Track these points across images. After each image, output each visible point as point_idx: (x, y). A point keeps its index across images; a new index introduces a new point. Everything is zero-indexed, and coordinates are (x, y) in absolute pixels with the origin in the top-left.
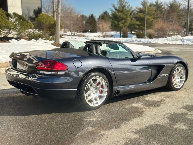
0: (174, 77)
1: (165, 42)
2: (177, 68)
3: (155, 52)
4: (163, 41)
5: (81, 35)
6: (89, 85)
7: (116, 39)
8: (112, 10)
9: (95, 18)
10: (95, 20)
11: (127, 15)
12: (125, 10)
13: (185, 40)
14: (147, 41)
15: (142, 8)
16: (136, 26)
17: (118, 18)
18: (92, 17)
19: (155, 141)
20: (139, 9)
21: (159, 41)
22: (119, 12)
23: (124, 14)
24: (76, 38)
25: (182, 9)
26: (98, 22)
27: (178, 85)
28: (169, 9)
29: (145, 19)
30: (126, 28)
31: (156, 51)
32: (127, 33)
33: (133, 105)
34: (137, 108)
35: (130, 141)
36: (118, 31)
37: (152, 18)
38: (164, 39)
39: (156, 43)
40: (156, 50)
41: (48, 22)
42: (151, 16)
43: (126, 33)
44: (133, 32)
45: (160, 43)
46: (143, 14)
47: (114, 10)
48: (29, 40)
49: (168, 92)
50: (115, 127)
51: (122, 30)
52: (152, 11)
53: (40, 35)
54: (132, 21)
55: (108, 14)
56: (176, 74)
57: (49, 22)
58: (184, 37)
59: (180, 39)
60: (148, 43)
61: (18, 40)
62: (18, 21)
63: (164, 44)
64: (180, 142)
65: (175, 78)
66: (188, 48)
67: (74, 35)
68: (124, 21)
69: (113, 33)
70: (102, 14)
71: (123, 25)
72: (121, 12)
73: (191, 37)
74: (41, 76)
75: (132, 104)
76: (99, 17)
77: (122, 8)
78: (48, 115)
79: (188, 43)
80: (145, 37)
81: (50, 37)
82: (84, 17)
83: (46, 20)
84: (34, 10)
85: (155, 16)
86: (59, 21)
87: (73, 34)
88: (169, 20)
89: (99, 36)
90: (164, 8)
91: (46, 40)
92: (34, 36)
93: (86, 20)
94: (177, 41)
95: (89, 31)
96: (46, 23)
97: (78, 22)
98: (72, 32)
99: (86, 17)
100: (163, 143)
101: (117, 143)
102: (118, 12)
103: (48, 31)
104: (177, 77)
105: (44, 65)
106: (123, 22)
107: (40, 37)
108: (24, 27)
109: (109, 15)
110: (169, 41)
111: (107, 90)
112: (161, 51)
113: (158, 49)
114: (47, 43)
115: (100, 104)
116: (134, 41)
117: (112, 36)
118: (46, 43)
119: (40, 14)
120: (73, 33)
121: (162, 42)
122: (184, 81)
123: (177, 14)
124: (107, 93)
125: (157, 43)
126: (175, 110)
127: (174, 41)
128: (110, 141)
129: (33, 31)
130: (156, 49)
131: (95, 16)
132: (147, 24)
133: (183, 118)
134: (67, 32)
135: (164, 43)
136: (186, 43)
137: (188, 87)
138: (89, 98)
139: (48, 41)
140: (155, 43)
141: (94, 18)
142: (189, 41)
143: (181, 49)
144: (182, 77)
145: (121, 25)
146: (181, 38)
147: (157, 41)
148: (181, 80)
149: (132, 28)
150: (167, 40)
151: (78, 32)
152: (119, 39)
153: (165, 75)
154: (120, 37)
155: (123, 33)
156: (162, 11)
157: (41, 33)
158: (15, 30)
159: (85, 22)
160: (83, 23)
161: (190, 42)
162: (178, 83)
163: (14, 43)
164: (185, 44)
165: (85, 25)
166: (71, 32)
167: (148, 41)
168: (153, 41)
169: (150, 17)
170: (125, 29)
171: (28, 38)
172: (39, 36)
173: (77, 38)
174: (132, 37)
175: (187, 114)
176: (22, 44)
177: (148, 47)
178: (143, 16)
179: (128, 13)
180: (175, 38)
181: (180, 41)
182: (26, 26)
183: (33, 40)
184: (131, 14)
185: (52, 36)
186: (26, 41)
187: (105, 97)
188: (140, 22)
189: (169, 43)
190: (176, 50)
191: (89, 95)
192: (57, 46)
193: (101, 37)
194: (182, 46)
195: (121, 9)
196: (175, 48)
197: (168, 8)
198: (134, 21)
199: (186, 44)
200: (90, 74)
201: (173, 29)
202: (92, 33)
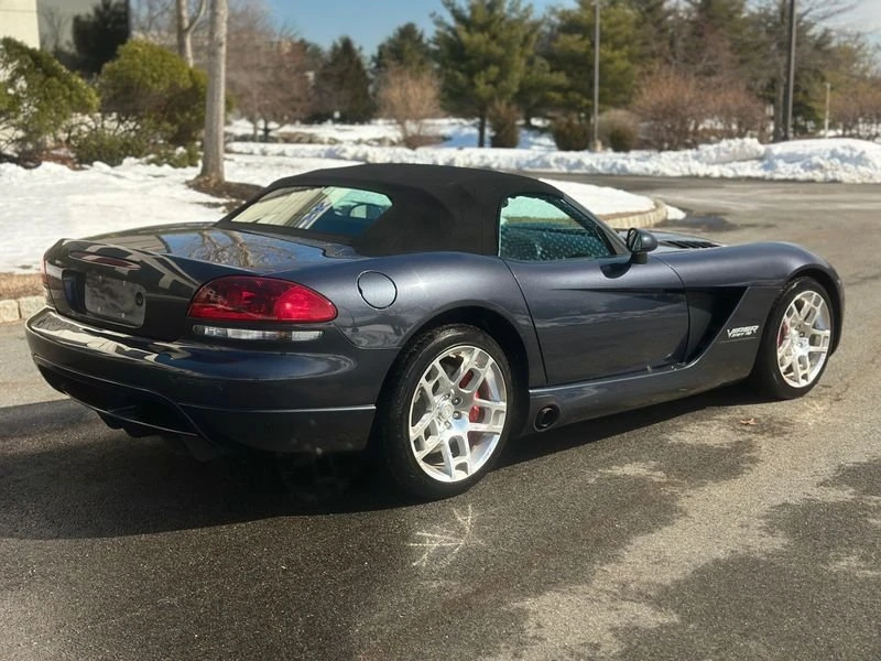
0: (782, 339)
1: (689, 169)
2: (798, 297)
3: (658, 215)
4: (681, 164)
5: (297, 133)
6: (428, 386)
7: (469, 155)
8: (439, 23)
9: (359, 55)
10: (358, 65)
11: (507, 45)
12: (502, 19)
13: (779, 157)
14: (609, 165)
15: (578, 12)
16: (553, 94)
17: (469, 58)
18: (346, 50)
19: (756, 638)
20: (564, 15)
21: (663, 164)
22: (472, 29)
23: (494, 37)
24: (282, 154)
25: (752, 14)
26: (373, 73)
27: (801, 373)
28: (694, 15)
29: (594, 62)
30: (509, 105)
31: (659, 211)
32: (513, 126)
33: (618, 471)
34: (638, 483)
35: (646, 644)
36: (467, 116)
37: (623, 58)
38: (686, 156)
39: (650, 173)
40: (657, 205)
41: (164, 82)
42: (616, 47)
43: (508, 127)
44: (536, 122)
45: (669, 172)
46: (583, 39)
47: (450, 20)
48: (77, 166)
49: (759, 406)
50: (562, 577)
51: (490, 111)
52: (623, 27)
53: (129, 141)
54: (534, 73)
55: (421, 37)
56: (792, 325)
57: (168, 81)
58: (772, 146)
59: (755, 154)
60: (614, 171)
61: (26, 167)
62: (26, 79)
63: (683, 177)
64: (865, 639)
65: (787, 343)
66: (797, 198)
67: (266, 138)
68: (494, 70)
69: (446, 125)
70: (391, 35)
71: (490, 87)
72: (483, 28)
73: (804, 146)
74: (207, 347)
75: (612, 464)
76: (380, 53)
77: (487, 13)
78: (243, 525)
79: (793, 173)
80: (595, 145)
81: (175, 149)
82: (309, 49)
83: (154, 70)
84: (77, 20)
85: (637, 50)
86: (219, 76)
87: (260, 133)
88: (699, 67)
89: (380, 142)
90: (673, 11)
91: (159, 165)
92: (102, 145)
93: (321, 65)
94: (743, 164)
95: (337, 115)
96: (155, 86)
97: (283, 75)
98: (259, 119)
99: (316, 52)
100: (792, 646)
101: (588, 652)
102: (468, 30)
103: (167, 125)
104: (797, 339)
105: (220, 298)
106: (492, 77)
107: (130, 152)
108: (56, 108)
109: (425, 41)
110: (708, 164)
111: (503, 405)
112: (683, 210)
113: (668, 204)
114: (166, 180)
115: (474, 471)
116: (552, 164)
117: (444, 140)
118: (160, 180)
119: (127, 46)
120: (261, 124)
121: (678, 168)
122: (823, 357)
123: (731, 39)
124: (502, 418)
125: (654, 172)
126: (809, 492)
127: (730, 162)
128: (558, 645)
129: (92, 124)
130: (659, 201)
131: (361, 49)
132: (600, 84)
133: (850, 529)
134: (236, 123)
135: (687, 173)
136: (784, 170)
137: (841, 379)
138: (430, 445)
139: (166, 168)
140: (644, 172)
141: (354, 56)
142: (798, 165)
143: (763, 202)
144: (817, 338)
145: (482, 88)
146: (762, 148)
147: (655, 164)
148: (813, 349)
149: (531, 101)
150: (696, 158)
151: (282, 123)
152: (483, 157)
153: (748, 330)
154: (481, 144)
155: (494, 128)
156: (663, 25)
157: (130, 130)
158: (14, 122)
159: (316, 75)
160: (307, 77)
161: (802, 167)
162: (800, 362)
163: (13, 179)
164: (777, 176)
165: (314, 87)
166: (252, 120)
167: (614, 165)
168: (634, 162)
169: (617, 53)
170: (501, 106)
171: (72, 155)
172: (121, 148)
173: (288, 153)
174: (533, 144)
175: (866, 508)
176: (49, 183)
177: (621, 193)
178: (583, 50)
179: (514, 33)
180: (734, 151)
181: (755, 162)
182: (64, 102)
183: (97, 164)
184: (526, 39)
185: (185, 146)
186: (64, 169)
187: (497, 438)
188: (569, 75)
189: (708, 172)
190: (743, 204)
191: (428, 433)
192: (212, 195)
193: (393, 144)
194: (767, 185)
195: (481, 18)
196: (741, 194)
197: (690, 15)
198: (544, 72)
199: (782, 177)
200: (432, 338)
201: (722, 111)
202: (347, 127)
